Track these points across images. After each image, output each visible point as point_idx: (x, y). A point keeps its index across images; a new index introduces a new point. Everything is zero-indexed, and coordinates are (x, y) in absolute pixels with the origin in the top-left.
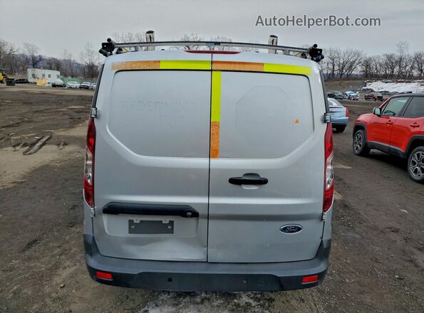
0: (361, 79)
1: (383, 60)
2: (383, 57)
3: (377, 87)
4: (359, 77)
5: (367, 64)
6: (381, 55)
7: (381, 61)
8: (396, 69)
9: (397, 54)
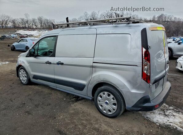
0: (13, 29)
1: (20, 21)
2: (19, 19)
3: (22, 32)
4: (11, 28)
5: (13, 22)
6: (19, 18)
7: (19, 21)
8: (27, 25)
9: (25, 19)
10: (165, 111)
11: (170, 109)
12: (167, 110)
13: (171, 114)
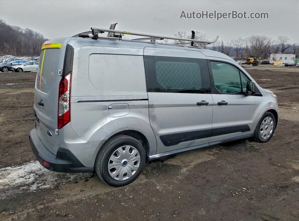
10: (38, 176)
11: (33, 183)
12: (36, 180)
13: (26, 177)
